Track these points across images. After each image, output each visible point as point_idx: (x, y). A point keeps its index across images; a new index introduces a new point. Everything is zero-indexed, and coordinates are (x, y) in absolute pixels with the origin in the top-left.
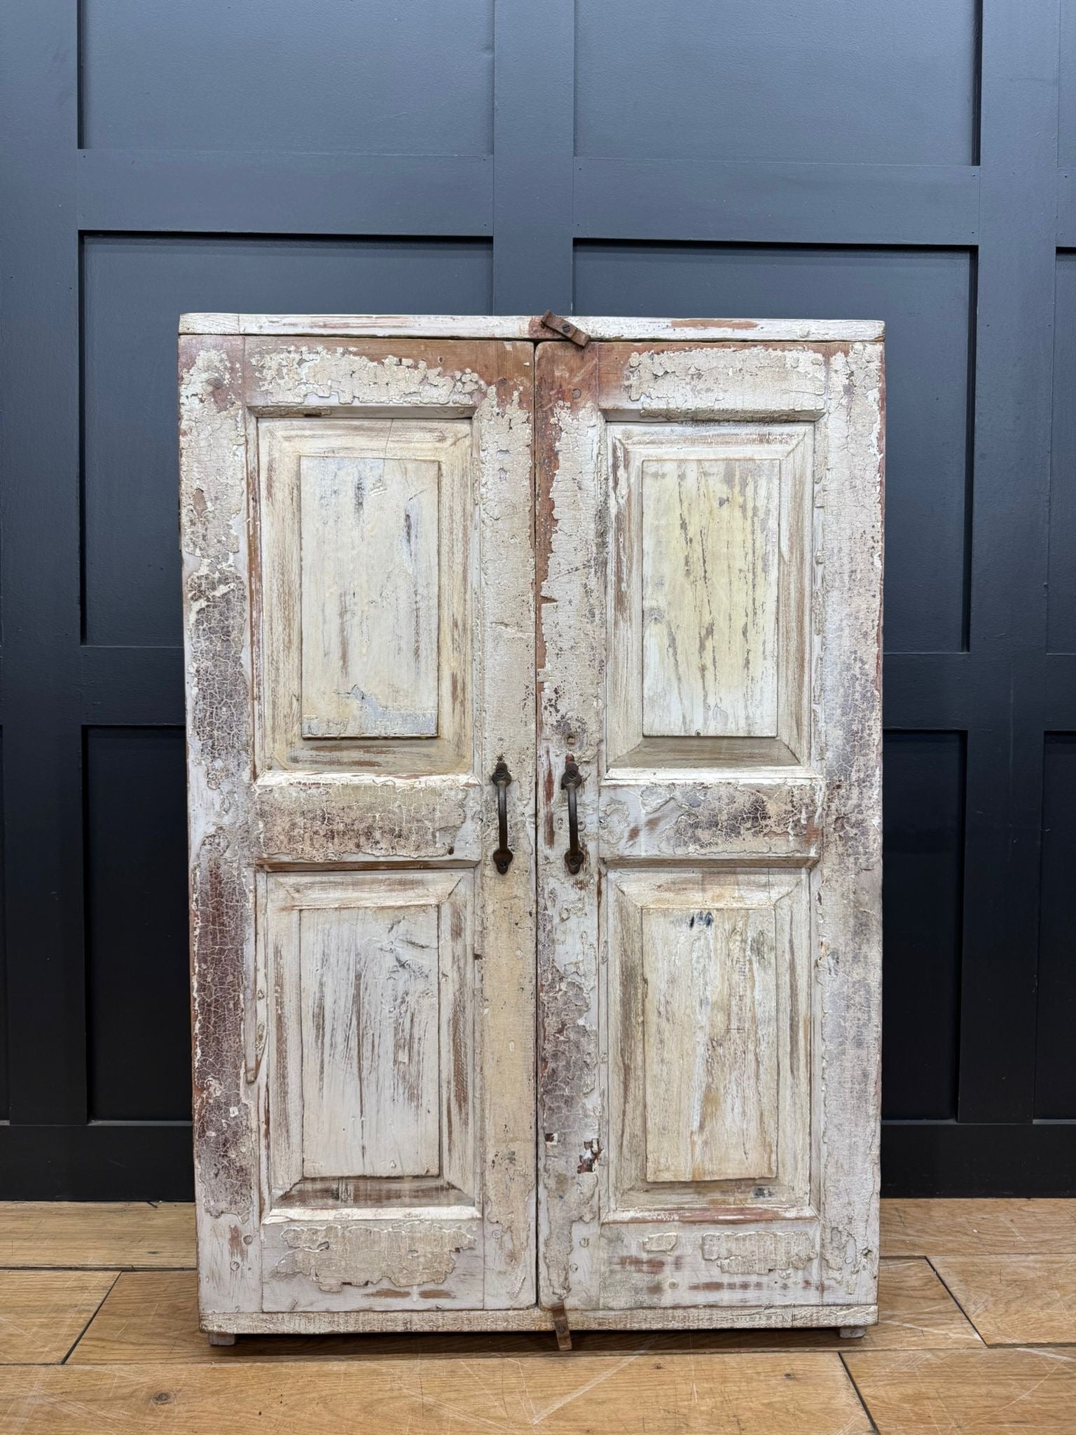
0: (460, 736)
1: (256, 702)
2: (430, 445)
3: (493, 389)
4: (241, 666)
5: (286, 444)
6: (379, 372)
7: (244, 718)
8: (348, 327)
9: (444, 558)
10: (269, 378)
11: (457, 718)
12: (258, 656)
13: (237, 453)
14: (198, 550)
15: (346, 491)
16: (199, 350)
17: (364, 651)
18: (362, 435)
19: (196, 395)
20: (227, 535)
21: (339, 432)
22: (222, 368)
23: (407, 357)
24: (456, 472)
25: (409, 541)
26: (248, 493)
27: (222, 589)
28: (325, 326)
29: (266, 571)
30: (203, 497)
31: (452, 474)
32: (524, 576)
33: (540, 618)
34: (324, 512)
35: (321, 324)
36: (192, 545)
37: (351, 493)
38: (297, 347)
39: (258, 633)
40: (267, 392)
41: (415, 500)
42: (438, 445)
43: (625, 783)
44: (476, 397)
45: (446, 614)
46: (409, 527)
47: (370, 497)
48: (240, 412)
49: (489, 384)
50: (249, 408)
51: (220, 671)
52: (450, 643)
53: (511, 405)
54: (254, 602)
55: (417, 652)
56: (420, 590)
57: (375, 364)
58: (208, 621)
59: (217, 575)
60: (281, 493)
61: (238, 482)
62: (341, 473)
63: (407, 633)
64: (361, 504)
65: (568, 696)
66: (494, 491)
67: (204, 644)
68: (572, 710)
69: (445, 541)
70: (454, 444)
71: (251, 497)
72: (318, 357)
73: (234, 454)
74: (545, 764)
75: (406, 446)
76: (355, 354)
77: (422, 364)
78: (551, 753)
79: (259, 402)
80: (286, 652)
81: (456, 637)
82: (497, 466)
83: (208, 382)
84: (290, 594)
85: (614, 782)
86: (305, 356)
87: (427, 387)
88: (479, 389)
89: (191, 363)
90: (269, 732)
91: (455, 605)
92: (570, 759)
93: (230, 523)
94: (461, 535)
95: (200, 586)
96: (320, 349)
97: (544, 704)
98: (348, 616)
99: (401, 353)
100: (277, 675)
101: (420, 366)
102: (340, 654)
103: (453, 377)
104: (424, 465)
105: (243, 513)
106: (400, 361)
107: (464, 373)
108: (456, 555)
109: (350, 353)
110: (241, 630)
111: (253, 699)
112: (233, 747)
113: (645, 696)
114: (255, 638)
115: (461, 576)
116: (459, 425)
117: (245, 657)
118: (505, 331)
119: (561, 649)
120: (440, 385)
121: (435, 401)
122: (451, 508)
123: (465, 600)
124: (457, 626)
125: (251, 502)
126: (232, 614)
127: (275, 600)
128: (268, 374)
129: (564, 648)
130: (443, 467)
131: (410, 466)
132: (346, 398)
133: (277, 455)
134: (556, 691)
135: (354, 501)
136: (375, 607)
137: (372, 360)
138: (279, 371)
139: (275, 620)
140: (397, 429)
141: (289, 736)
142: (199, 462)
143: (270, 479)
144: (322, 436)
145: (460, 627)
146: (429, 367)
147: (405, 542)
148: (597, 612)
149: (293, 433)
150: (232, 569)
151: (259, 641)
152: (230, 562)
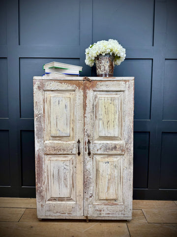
0: (73, 136)
2: (69, 95)
4: (42, 126)
9: (71, 111)
16: (36, 82)
19: (36, 88)
20: (40, 108)
21: (56, 93)
22: (39, 84)
27: (40, 116)
29: (46, 113)
30: (37, 102)
32: (82, 114)
33: (84, 119)
34: (54, 105)
36: (35, 109)
38: (50, 82)
40: (46, 88)
41: (67, 103)
43: (97, 143)
46: (66, 107)
49: (77, 87)
50: (43, 90)
51: (39, 127)
52: (72, 123)
53: (80, 89)
54: (44, 117)
55: (67, 124)
56: (67, 116)
57: (61, 84)
58: (38, 120)
60: (48, 102)
61: (42, 101)
62: (56, 99)
64: (59, 103)
66: (78, 102)
67: (37, 123)
68: (89, 133)
70: (72, 95)
72: (53, 83)
73: (41, 97)
75: (65, 95)
76: (58, 82)
78: (86, 139)
80: (49, 124)
82: (78, 98)
87: (68, 87)
89: (35, 84)
90: (46, 135)
91: (72, 117)
92: (89, 140)
94: (73, 108)
95: (36, 115)
97: (85, 132)
98: (57, 119)
99: (65, 82)
100: (47, 127)
101: (67, 84)
102: (56, 125)
103: (72, 86)
104: (68, 98)
110: (42, 121)
111: (44, 131)
112: (41, 138)
113: (99, 131)
115: (73, 113)
116: (73, 92)
118: (79, 79)
119: (87, 124)
121: (70, 89)
122: (72, 104)
124: (73, 120)
125: (44, 103)
127: (47, 117)
128: (46, 85)
130: (71, 98)
132: (57, 89)
133: (47, 96)
134: (87, 130)
136: (61, 118)
139: (47, 120)
141: (49, 136)
142: (36, 98)
143: (46, 100)
148: (93, 119)
149: (50, 93)
150: (41, 113)
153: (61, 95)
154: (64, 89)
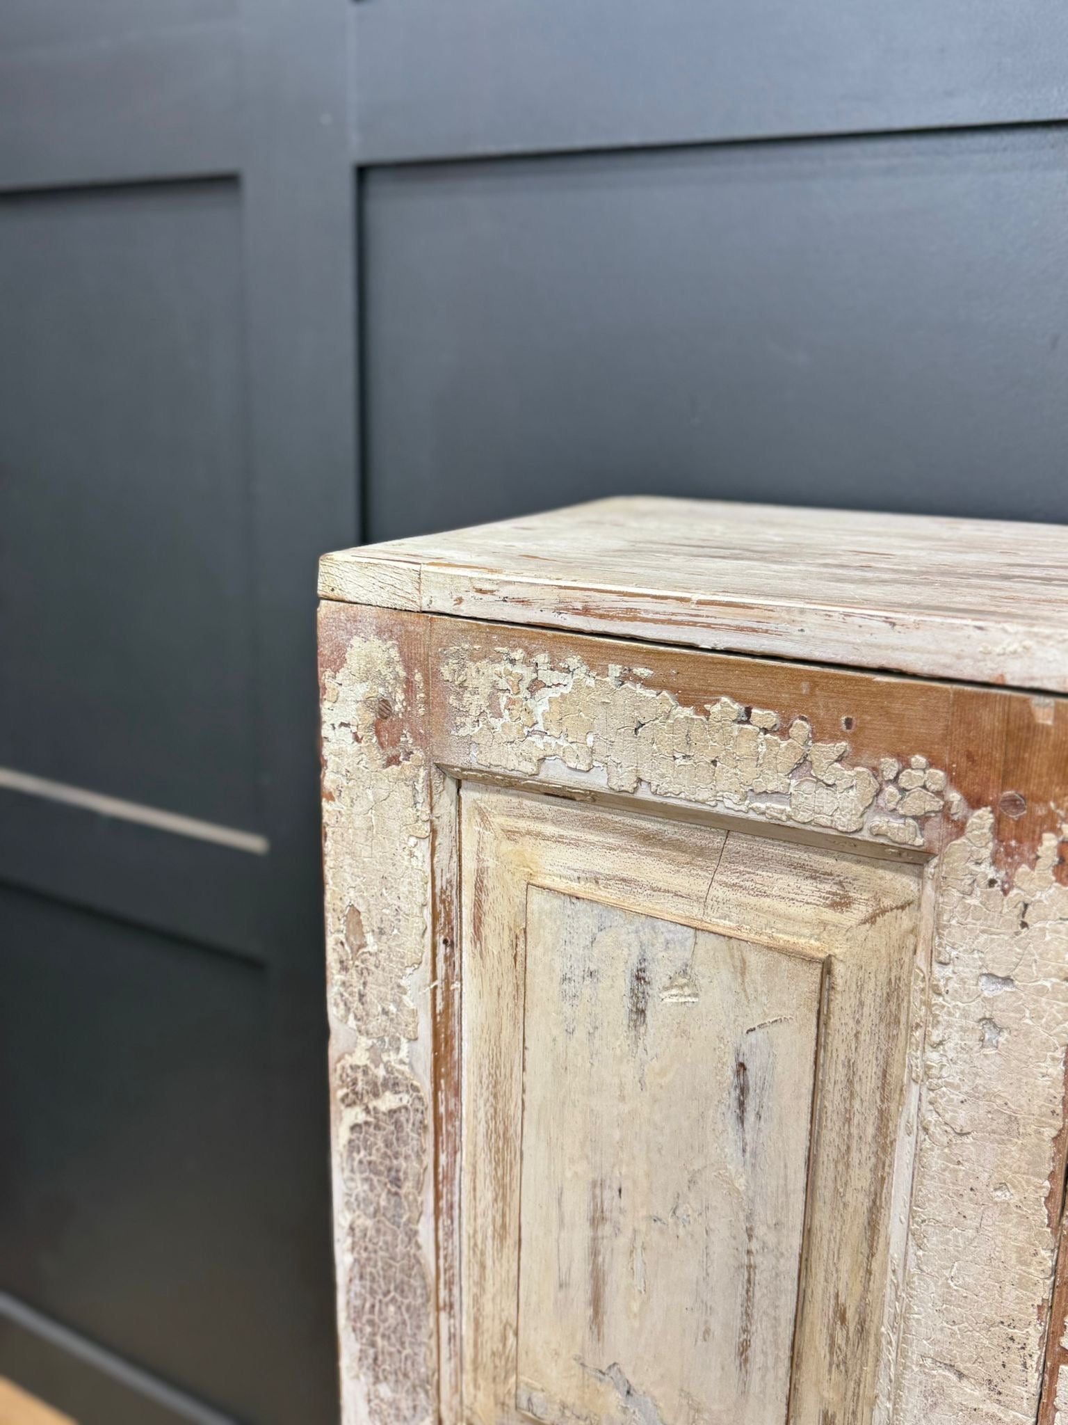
1: (443, 1316)
2: (809, 912)
3: (983, 818)
4: (419, 1247)
5: (507, 846)
6: (696, 733)
7: (423, 1336)
8: (634, 619)
9: (826, 1173)
10: (474, 712)
12: (449, 1234)
13: (417, 853)
14: (351, 1017)
15: (613, 978)
16: (351, 634)
17: (635, 1307)
18: (660, 857)
19: (347, 725)
20: (399, 1004)
21: (612, 840)
22: (390, 677)
23: (764, 706)
24: (871, 986)
25: (741, 1120)
26: (434, 933)
27: (388, 1101)
28: (586, 611)
29: (468, 1079)
30: (359, 923)
31: (860, 988)
32: (1022, 1283)
33: (1052, 1393)
34: (567, 1008)
35: (579, 606)
36: (342, 1006)
37: (624, 984)
38: (530, 654)
39: (452, 1193)
40: (469, 741)
41: (759, 1034)
42: (830, 915)
44: (936, 829)
45: (818, 1285)
46: (743, 1090)
47: (664, 1002)
48: (422, 773)
49: (975, 802)
50: (438, 766)
51: (386, 1243)
52: (823, 1350)
53: (1032, 865)
54: (443, 1138)
55: (744, 1349)
56: (760, 1231)
57: (688, 712)
58: (368, 1149)
59: (381, 1072)
60: (496, 941)
61: (416, 910)
62: (605, 939)
63: (726, 1309)
64: (641, 1012)
66: (960, 1066)
67: (361, 1188)
69: (830, 1135)
70: (872, 919)
71: (440, 939)
72: (569, 680)
73: (412, 855)
75: (753, 900)
76: (647, 683)
77: (801, 728)
79: (456, 759)
80: (497, 1242)
81: (840, 1340)
82: (977, 1010)
83: (366, 701)
84: (506, 1140)
86: (546, 675)
87: (808, 786)
88: (945, 813)
89: (339, 662)
90: (468, 1365)
91: (844, 1275)
93: (403, 982)
94: (871, 1130)
95: (355, 1083)
96: (573, 661)
98: (607, 1229)
99: (750, 694)
100: (482, 1276)
101: (793, 731)
102: (589, 1296)
103: (876, 771)
104: (785, 963)
105: (426, 968)
106: (748, 712)
107: (908, 765)
108: (855, 1172)
109: (637, 679)
110: (419, 1186)
111: (438, 1309)
112: (406, 1375)
114: (443, 1203)
115: (863, 1219)
116: (889, 875)
117: (425, 1229)
118: (1037, 671)
120: (842, 784)
121: (824, 820)
122: (850, 1065)
123: (869, 1272)
124: (843, 1319)
125: (441, 949)
126: (403, 1150)
127: (481, 1139)
128: (475, 702)
130: (838, 969)
131: (755, 959)
132: (625, 782)
133: (491, 863)
135: (628, 1003)
136: (662, 1232)
137: (684, 703)
138: (492, 699)
139: (480, 1177)
140: (737, 858)
141: (501, 1390)
142: (353, 854)
143: (478, 904)
144: (576, 843)
145: (852, 1325)
146: (818, 735)
147: (731, 1119)
149: (522, 824)
150: (405, 1068)
151: (451, 1207)
152: (403, 1054)
153: (683, 880)
154: (730, 805)
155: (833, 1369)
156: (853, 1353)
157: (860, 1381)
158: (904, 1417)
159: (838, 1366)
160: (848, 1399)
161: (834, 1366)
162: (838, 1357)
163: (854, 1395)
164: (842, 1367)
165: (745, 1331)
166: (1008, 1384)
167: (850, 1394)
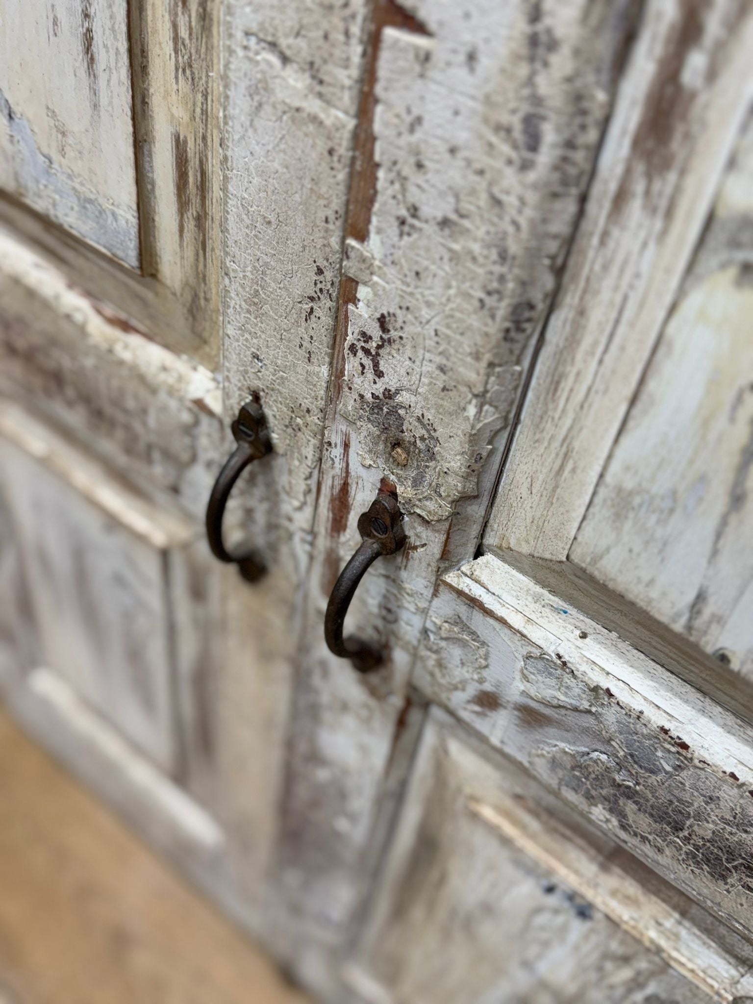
0: (196, 297)
11: (190, 253)
33: (374, 76)
43: (500, 611)
52: (168, 48)
55: (88, 43)
65: (409, 352)
68: (416, 393)
74: (339, 465)
78: (351, 451)
81: (184, 33)
85: (477, 591)
92: (387, 490)
97: (350, 339)
113: (609, 478)
119: (414, 211)
129: (426, 210)
134: (382, 321)
145: (194, 6)
148: (550, 135)
155: (180, 76)
156: (198, 51)
157: (207, 93)
158: (232, 128)
159: (184, 71)
160: (197, 119)
161: (180, 71)
162: (183, 57)
163: (202, 114)
164: (188, 72)
165: (87, 16)
166: (330, 67)
167: (198, 110)
